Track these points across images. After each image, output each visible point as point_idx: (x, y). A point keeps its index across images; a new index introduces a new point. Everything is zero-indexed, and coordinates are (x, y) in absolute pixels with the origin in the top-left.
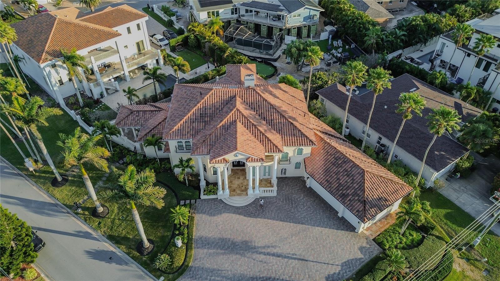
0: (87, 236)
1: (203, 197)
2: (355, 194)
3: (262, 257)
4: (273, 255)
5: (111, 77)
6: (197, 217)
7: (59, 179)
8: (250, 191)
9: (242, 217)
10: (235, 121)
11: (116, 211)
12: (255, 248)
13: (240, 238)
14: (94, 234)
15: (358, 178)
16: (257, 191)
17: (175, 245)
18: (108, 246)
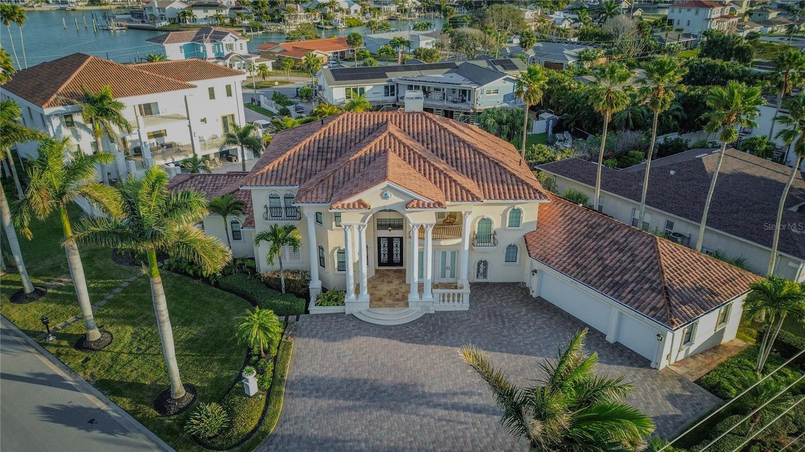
0: (54, 381)
1: (314, 309)
2: (641, 279)
3: (441, 412)
4: (467, 408)
5: (169, 160)
6: (297, 344)
7: (28, 289)
8: (414, 296)
9: (394, 342)
10: (385, 151)
11: (128, 338)
12: (423, 395)
13: (390, 378)
14: (69, 379)
15: (644, 252)
16: (428, 296)
17: (242, 392)
18: (93, 401)
